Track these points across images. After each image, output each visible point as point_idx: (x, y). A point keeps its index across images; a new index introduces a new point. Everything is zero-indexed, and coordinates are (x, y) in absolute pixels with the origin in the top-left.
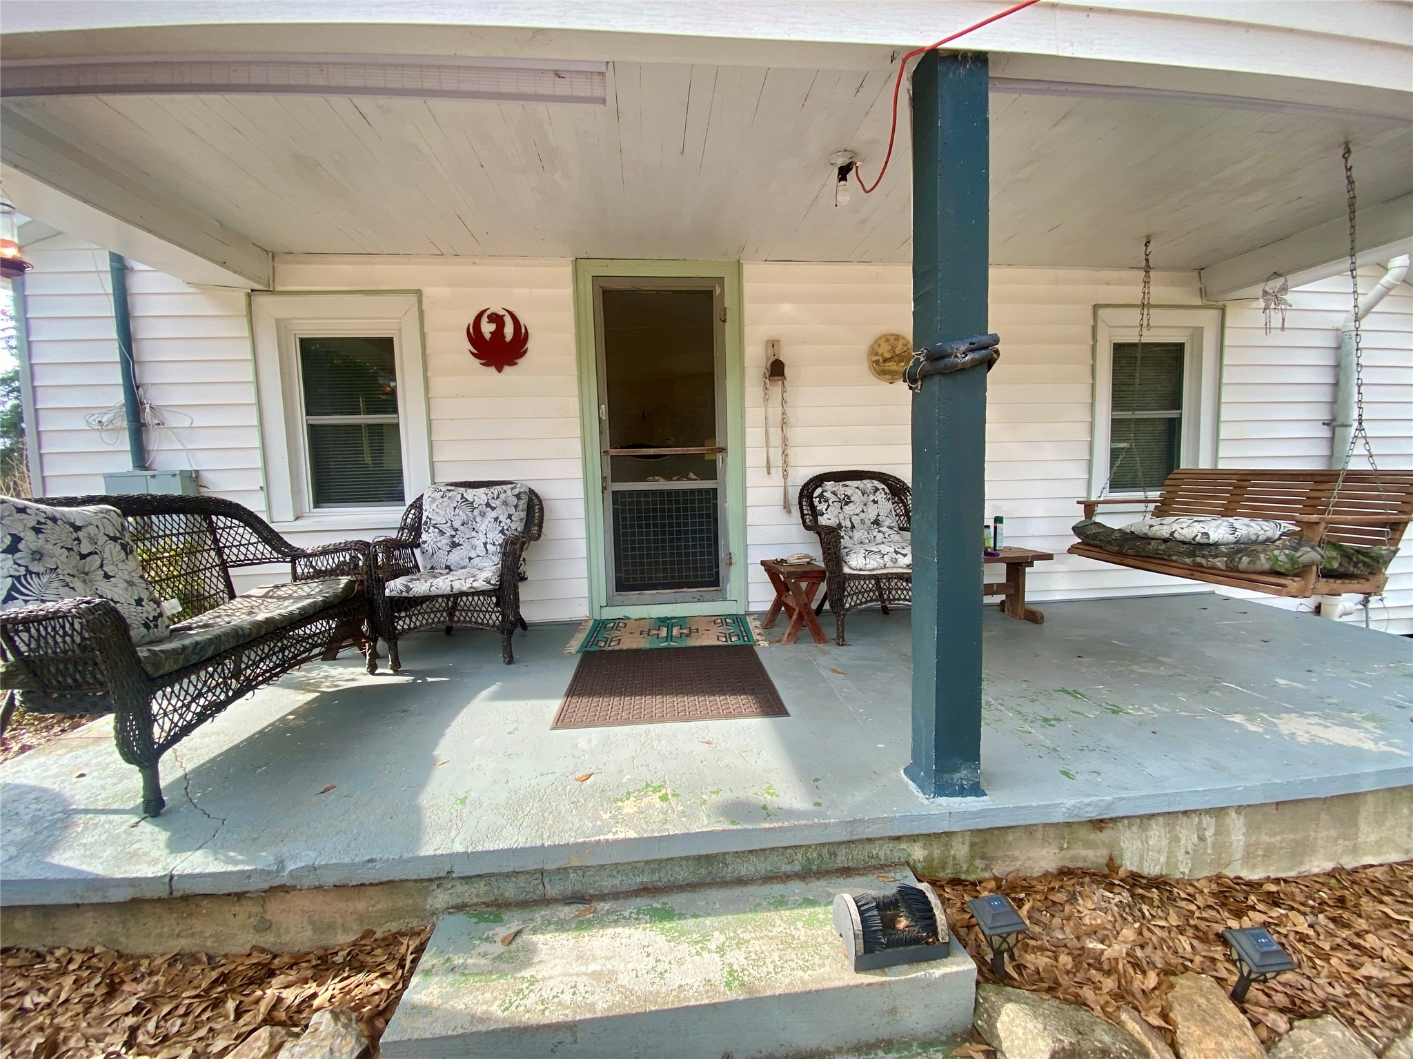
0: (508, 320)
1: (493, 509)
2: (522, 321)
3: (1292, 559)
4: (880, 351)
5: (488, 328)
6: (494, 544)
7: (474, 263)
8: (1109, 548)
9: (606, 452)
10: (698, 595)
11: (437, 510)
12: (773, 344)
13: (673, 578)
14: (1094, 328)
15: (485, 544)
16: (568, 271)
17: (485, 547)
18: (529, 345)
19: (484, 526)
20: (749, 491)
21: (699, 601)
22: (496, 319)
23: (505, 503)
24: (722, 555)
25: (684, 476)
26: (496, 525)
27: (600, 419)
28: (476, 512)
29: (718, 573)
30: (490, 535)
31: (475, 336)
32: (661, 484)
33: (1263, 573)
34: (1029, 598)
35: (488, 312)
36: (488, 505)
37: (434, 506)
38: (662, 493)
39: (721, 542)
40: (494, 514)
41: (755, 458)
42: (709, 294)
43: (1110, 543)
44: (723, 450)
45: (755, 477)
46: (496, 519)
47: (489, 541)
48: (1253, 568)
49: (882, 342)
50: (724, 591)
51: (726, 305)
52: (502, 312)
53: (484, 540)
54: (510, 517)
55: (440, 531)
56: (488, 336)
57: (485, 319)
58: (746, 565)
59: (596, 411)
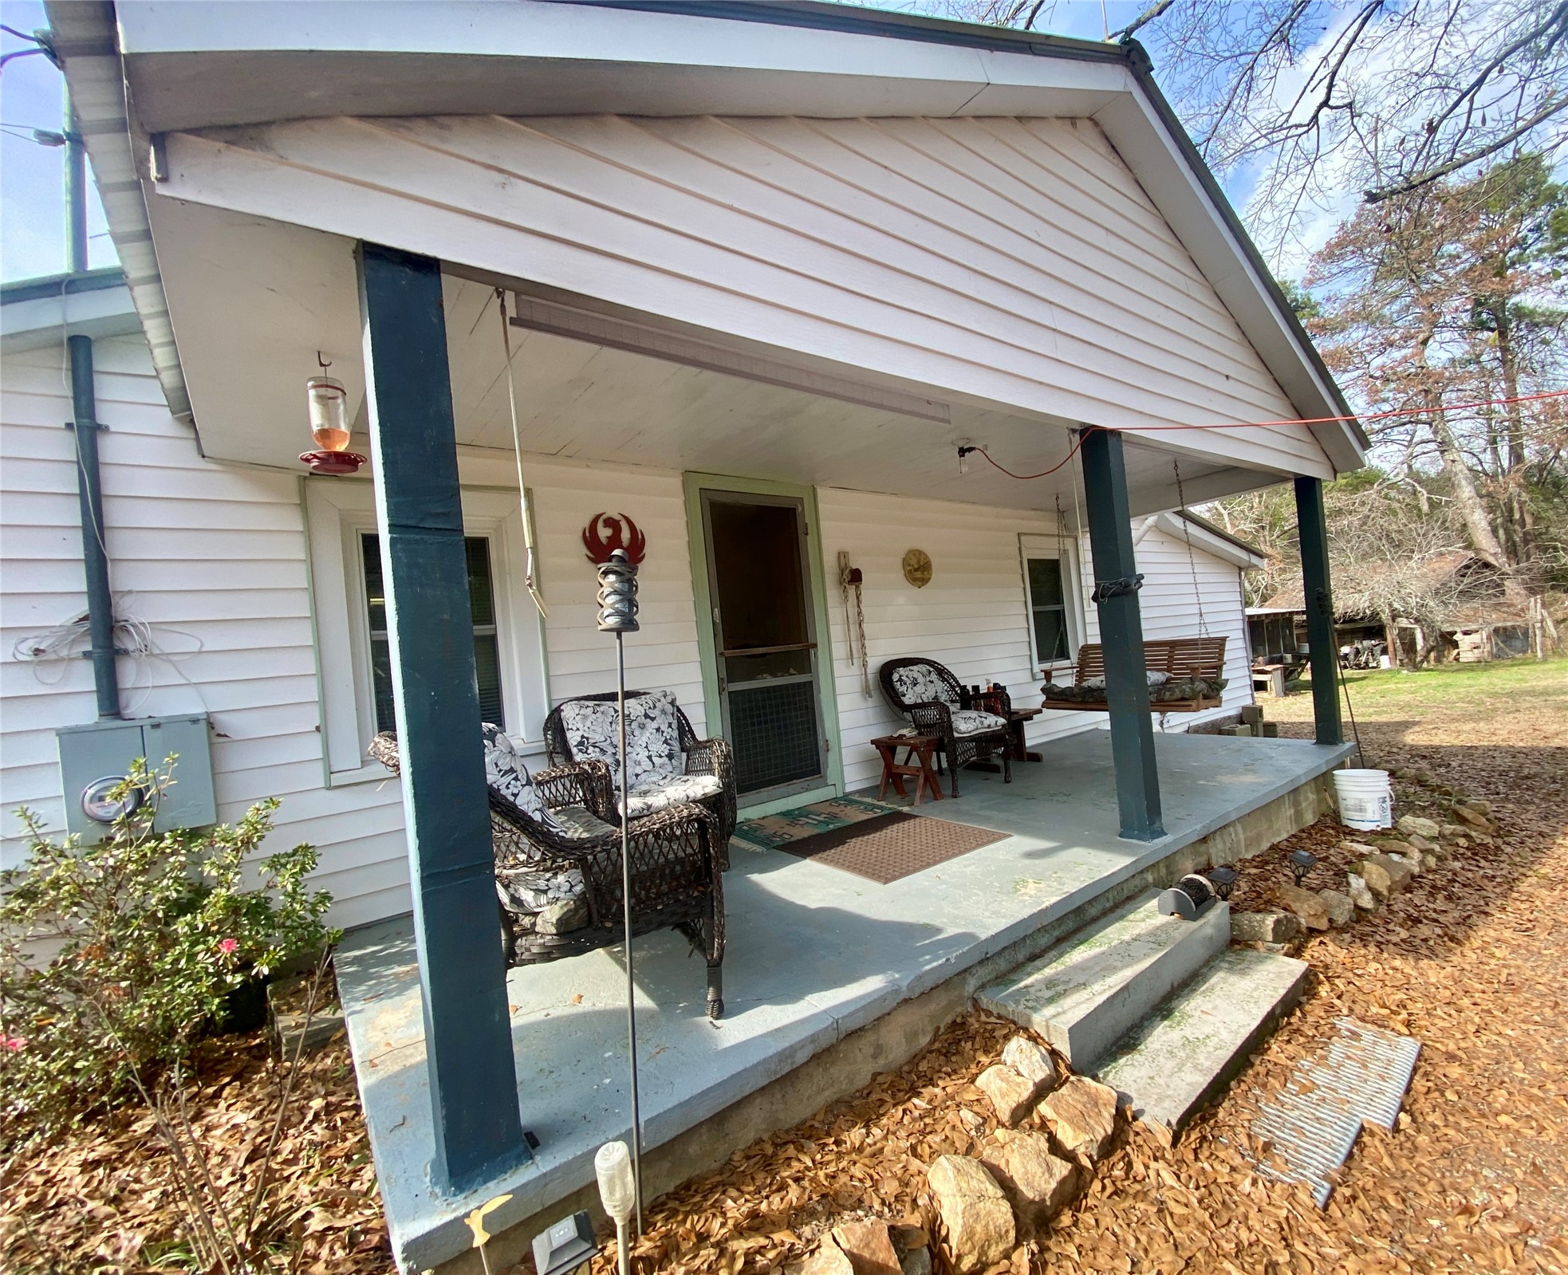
0: (624, 525)
1: (653, 719)
2: (638, 526)
3: (1192, 690)
4: (911, 562)
5: (604, 533)
6: (660, 756)
7: (588, 466)
8: (1073, 699)
9: (722, 654)
10: (805, 785)
11: (592, 728)
12: (842, 556)
13: (783, 772)
14: (1020, 549)
15: (650, 757)
16: (676, 482)
17: (651, 760)
18: (646, 550)
19: (644, 739)
20: (837, 681)
21: (807, 790)
22: (611, 523)
23: (664, 712)
24: (821, 743)
25: (785, 672)
26: (659, 735)
27: (714, 623)
28: (634, 725)
29: (818, 760)
30: (653, 748)
31: (591, 540)
32: (769, 681)
33: (1177, 700)
34: (1028, 744)
35: (604, 517)
36: (646, 716)
37: (588, 724)
38: (768, 689)
39: (819, 731)
40: (655, 725)
41: (839, 649)
42: (794, 510)
43: (1074, 696)
44: (815, 646)
45: (840, 667)
46: (658, 730)
47: (653, 754)
48: (1172, 698)
49: (912, 556)
50: (824, 777)
51: (807, 521)
52: (617, 517)
53: (646, 753)
54: (670, 725)
55: (601, 750)
56: (604, 541)
57: (600, 524)
58: (840, 748)
59: (710, 614)
